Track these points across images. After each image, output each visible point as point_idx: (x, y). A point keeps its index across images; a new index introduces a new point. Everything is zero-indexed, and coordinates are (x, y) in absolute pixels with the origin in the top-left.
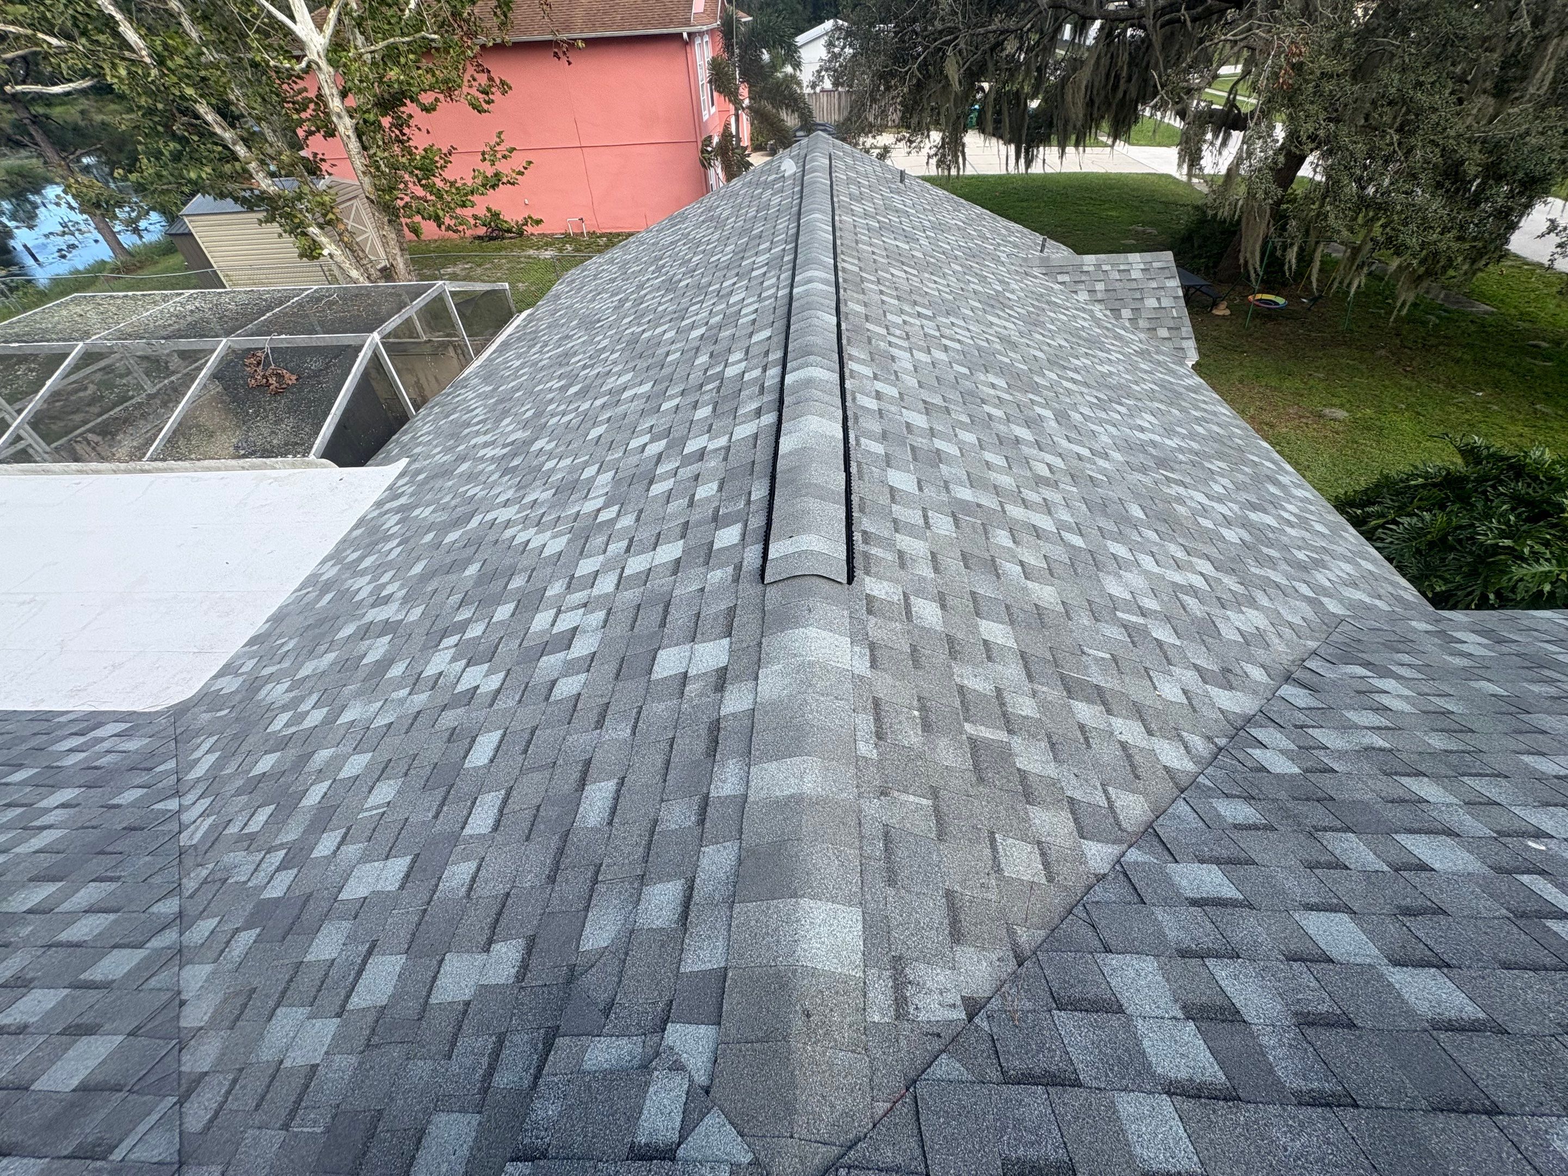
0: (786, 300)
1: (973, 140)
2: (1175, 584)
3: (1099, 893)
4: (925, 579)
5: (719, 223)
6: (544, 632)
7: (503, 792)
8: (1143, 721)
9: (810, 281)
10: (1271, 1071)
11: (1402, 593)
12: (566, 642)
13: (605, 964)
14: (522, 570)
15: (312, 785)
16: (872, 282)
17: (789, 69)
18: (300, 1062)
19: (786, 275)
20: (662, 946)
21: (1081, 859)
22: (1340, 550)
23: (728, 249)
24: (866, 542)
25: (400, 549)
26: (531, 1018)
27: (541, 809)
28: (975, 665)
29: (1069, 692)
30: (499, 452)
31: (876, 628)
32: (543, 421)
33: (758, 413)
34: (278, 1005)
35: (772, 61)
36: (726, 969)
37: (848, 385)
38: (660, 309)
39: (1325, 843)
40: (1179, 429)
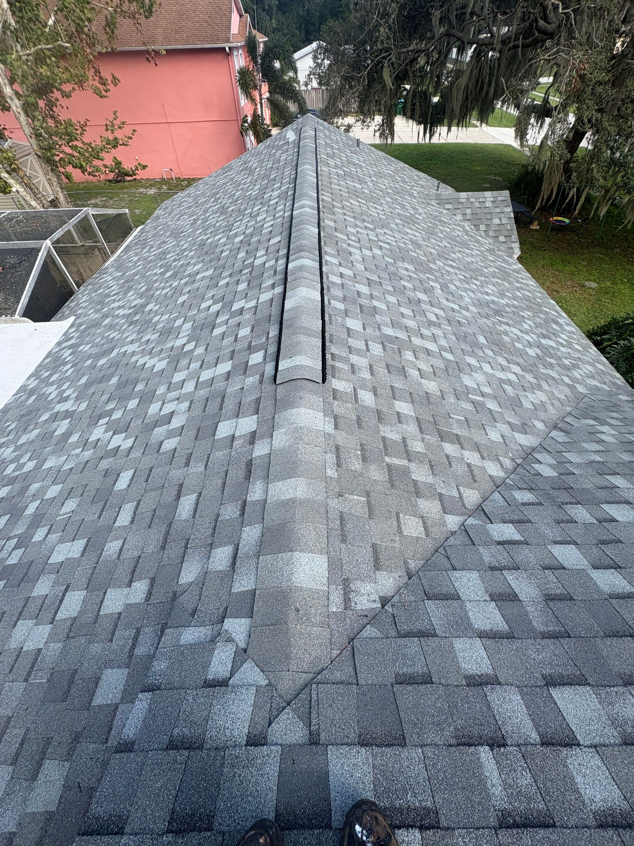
0: (289, 219)
1: (399, 122)
2: (500, 379)
3: (452, 541)
4: (365, 379)
5: (251, 171)
6: (155, 414)
7: (135, 503)
8: (480, 452)
9: (302, 207)
10: (530, 623)
11: (616, 381)
12: (168, 420)
13: (192, 590)
14: (142, 380)
15: (30, 503)
16: (339, 208)
17: (291, 74)
18: (32, 647)
19: (289, 203)
20: (222, 580)
21: (444, 524)
22: (587, 359)
23: (257, 187)
24: (333, 359)
25: (72, 369)
26: (154, 619)
27: (157, 511)
28: (392, 425)
29: (441, 438)
30: (127, 312)
31: (338, 407)
32: (152, 293)
33: (273, 286)
34: (18, 619)
35: (281, 68)
36: (255, 589)
37: (324, 269)
38: (218, 224)
39: (566, 510)
40: (508, 294)
